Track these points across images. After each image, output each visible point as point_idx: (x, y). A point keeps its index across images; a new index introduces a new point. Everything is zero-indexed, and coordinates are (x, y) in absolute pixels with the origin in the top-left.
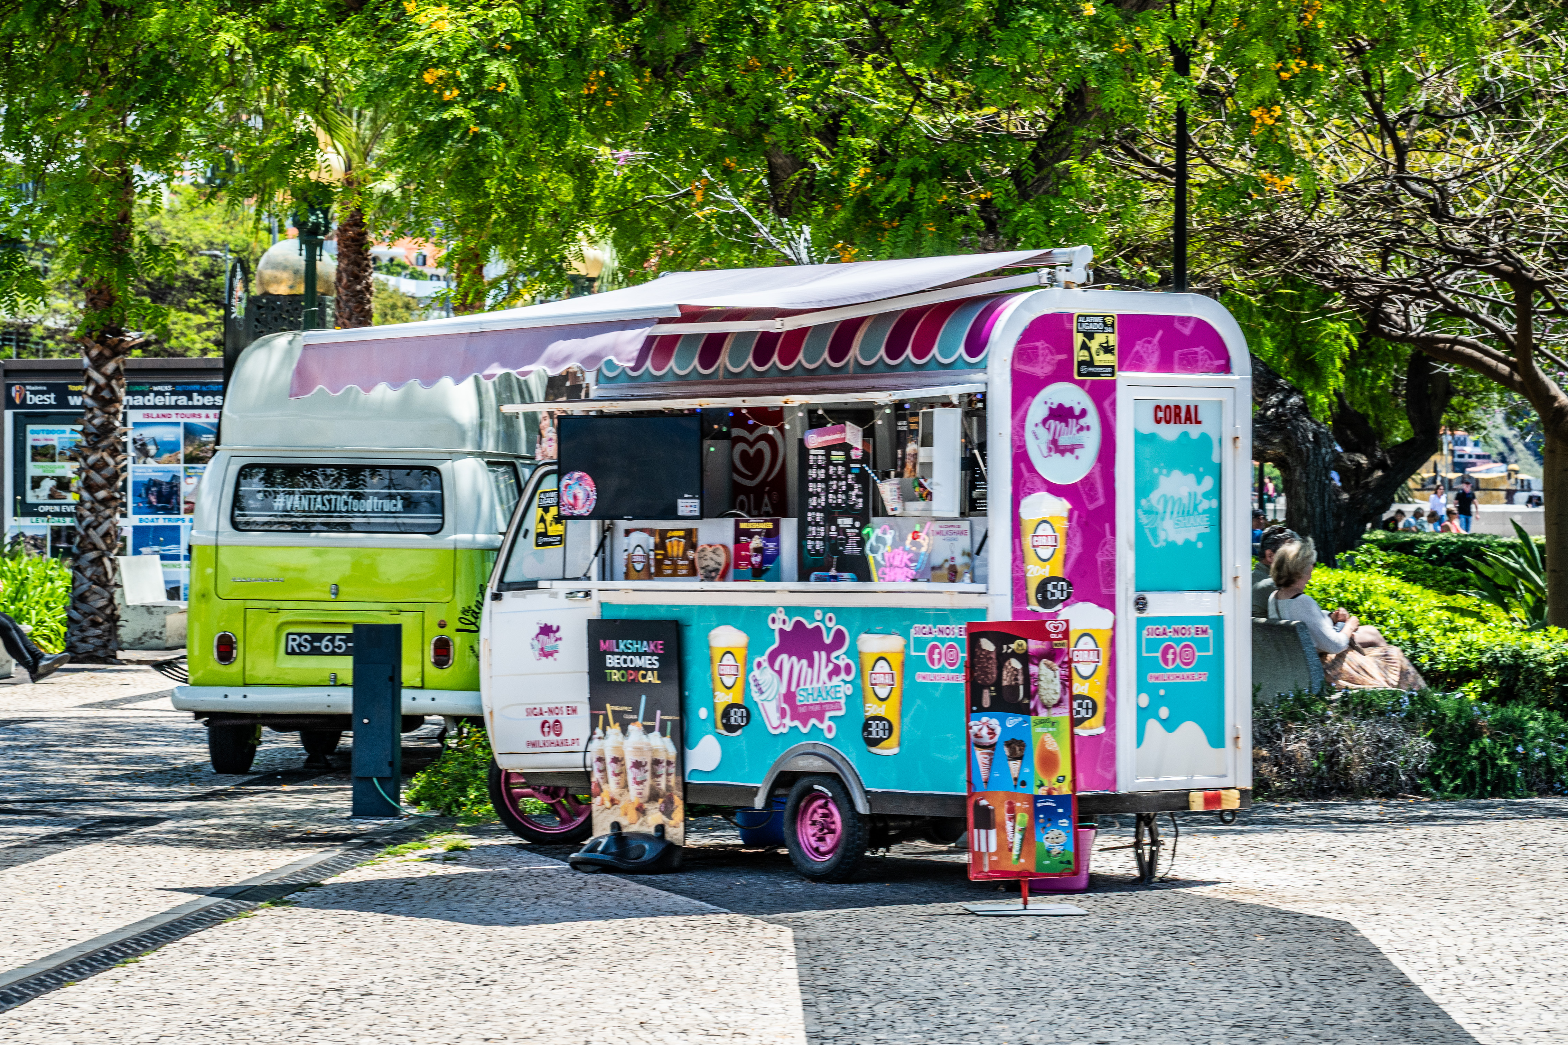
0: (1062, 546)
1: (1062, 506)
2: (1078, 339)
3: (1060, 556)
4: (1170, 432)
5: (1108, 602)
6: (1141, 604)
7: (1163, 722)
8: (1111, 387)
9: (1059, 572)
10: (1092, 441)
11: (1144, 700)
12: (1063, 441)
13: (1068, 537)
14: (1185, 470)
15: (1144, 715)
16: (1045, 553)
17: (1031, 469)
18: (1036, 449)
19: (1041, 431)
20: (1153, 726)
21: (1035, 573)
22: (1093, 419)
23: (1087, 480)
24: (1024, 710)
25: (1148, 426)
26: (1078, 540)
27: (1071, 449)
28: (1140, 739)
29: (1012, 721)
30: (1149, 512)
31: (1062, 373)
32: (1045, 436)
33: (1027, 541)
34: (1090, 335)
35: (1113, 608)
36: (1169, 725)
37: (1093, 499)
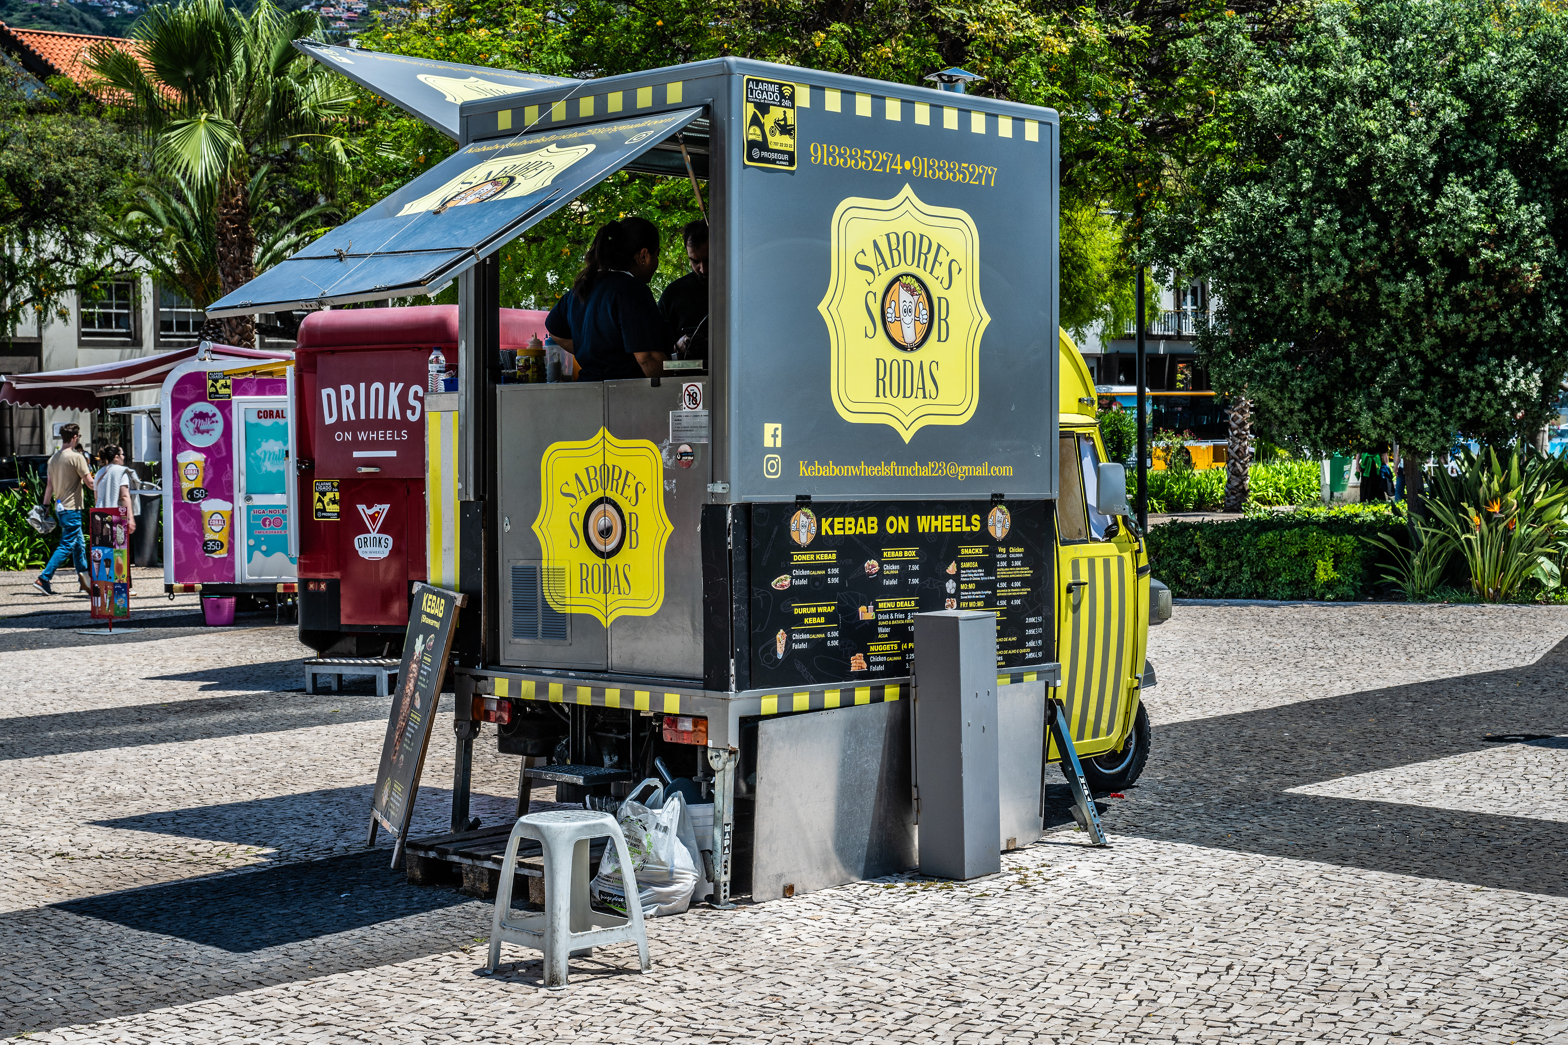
0: (201, 474)
1: (201, 457)
2: (210, 382)
3: (200, 478)
4: (268, 422)
5: (230, 499)
6: (248, 499)
7: (264, 552)
8: (230, 403)
9: (200, 485)
10: (218, 428)
11: (252, 542)
12: (202, 428)
13: (205, 470)
14: (277, 440)
15: (251, 549)
16: (192, 477)
17: (184, 440)
18: (187, 431)
19: (191, 424)
20: (257, 554)
21: (186, 486)
22: (219, 417)
23: (216, 445)
24: (111, 546)
25: (253, 419)
26: (211, 471)
27: (207, 431)
28: (249, 560)
29: (107, 551)
30: (257, 458)
31: (202, 398)
32: (192, 426)
33: (182, 472)
34: (216, 381)
35: (232, 501)
36: (267, 554)
37: (220, 453)
